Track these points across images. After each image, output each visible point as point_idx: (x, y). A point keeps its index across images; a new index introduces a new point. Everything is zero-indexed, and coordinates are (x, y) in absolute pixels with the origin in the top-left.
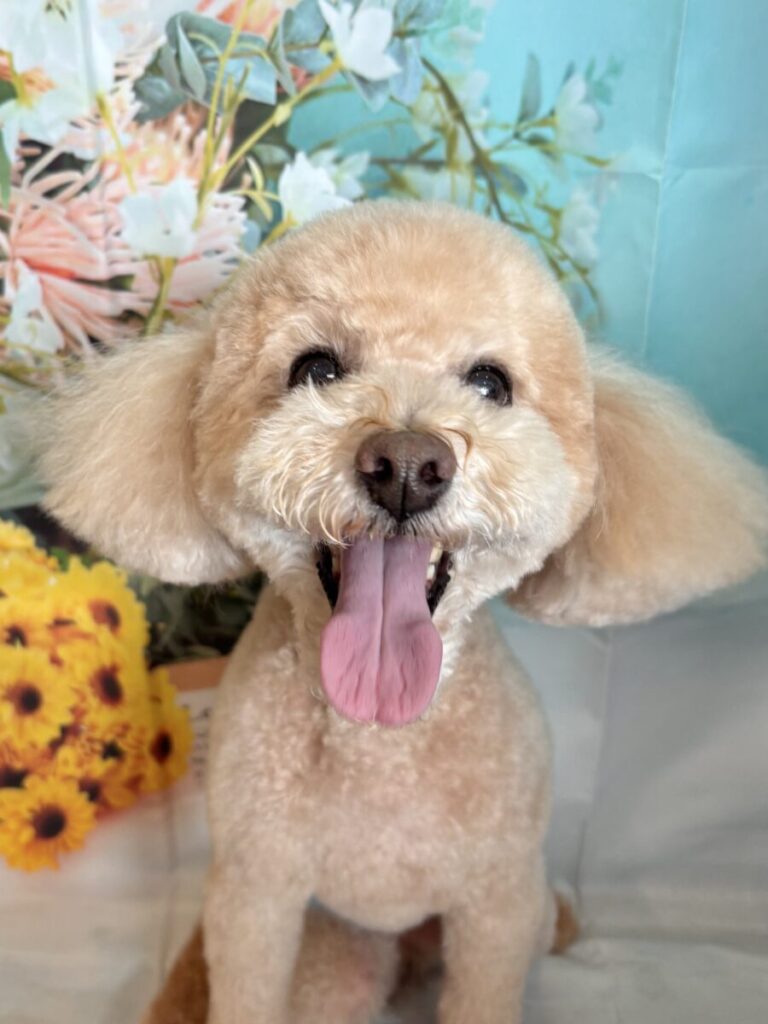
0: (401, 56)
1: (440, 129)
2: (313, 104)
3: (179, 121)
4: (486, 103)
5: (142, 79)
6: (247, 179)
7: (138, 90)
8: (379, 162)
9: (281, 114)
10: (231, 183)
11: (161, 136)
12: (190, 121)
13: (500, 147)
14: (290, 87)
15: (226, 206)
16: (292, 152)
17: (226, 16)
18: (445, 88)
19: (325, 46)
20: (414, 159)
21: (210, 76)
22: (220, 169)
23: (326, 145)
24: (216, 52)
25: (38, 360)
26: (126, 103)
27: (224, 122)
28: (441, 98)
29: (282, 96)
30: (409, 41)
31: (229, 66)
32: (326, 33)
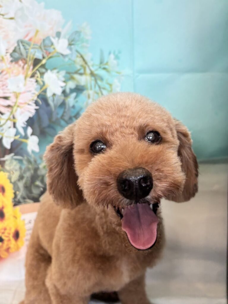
0: (71, 49)
1: (82, 66)
2: (51, 60)
3: (20, 62)
4: (92, 60)
5: (12, 53)
6: (36, 76)
7: (11, 55)
8: (68, 73)
9: (44, 62)
10: (33, 76)
11: (16, 66)
12: (23, 62)
13: (97, 70)
14: (45, 55)
15: (32, 81)
16: (47, 70)
17: (30, 40)
18: (82, 57)
19: (52, 47)
20: (76, 72)
21: (27, 53)
22: (30, 73)
23: (55, 69)
24: (27, 47)
26: (8, 58)
27: (31, 63)
28: (81, 59)
29: (44, 58)
30: (72, 46)
31: (31, 51)
32: (52, 44)
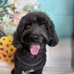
3: (26, 11)
7: (23, 9)
11: (24, 12)
17: (28, 6)
21: (27, 9)
24: (28, 7)
25: (16, 24)
26: (23, 10)
29: (31, 10)
31: (28, 8)
32: (34, 7)
